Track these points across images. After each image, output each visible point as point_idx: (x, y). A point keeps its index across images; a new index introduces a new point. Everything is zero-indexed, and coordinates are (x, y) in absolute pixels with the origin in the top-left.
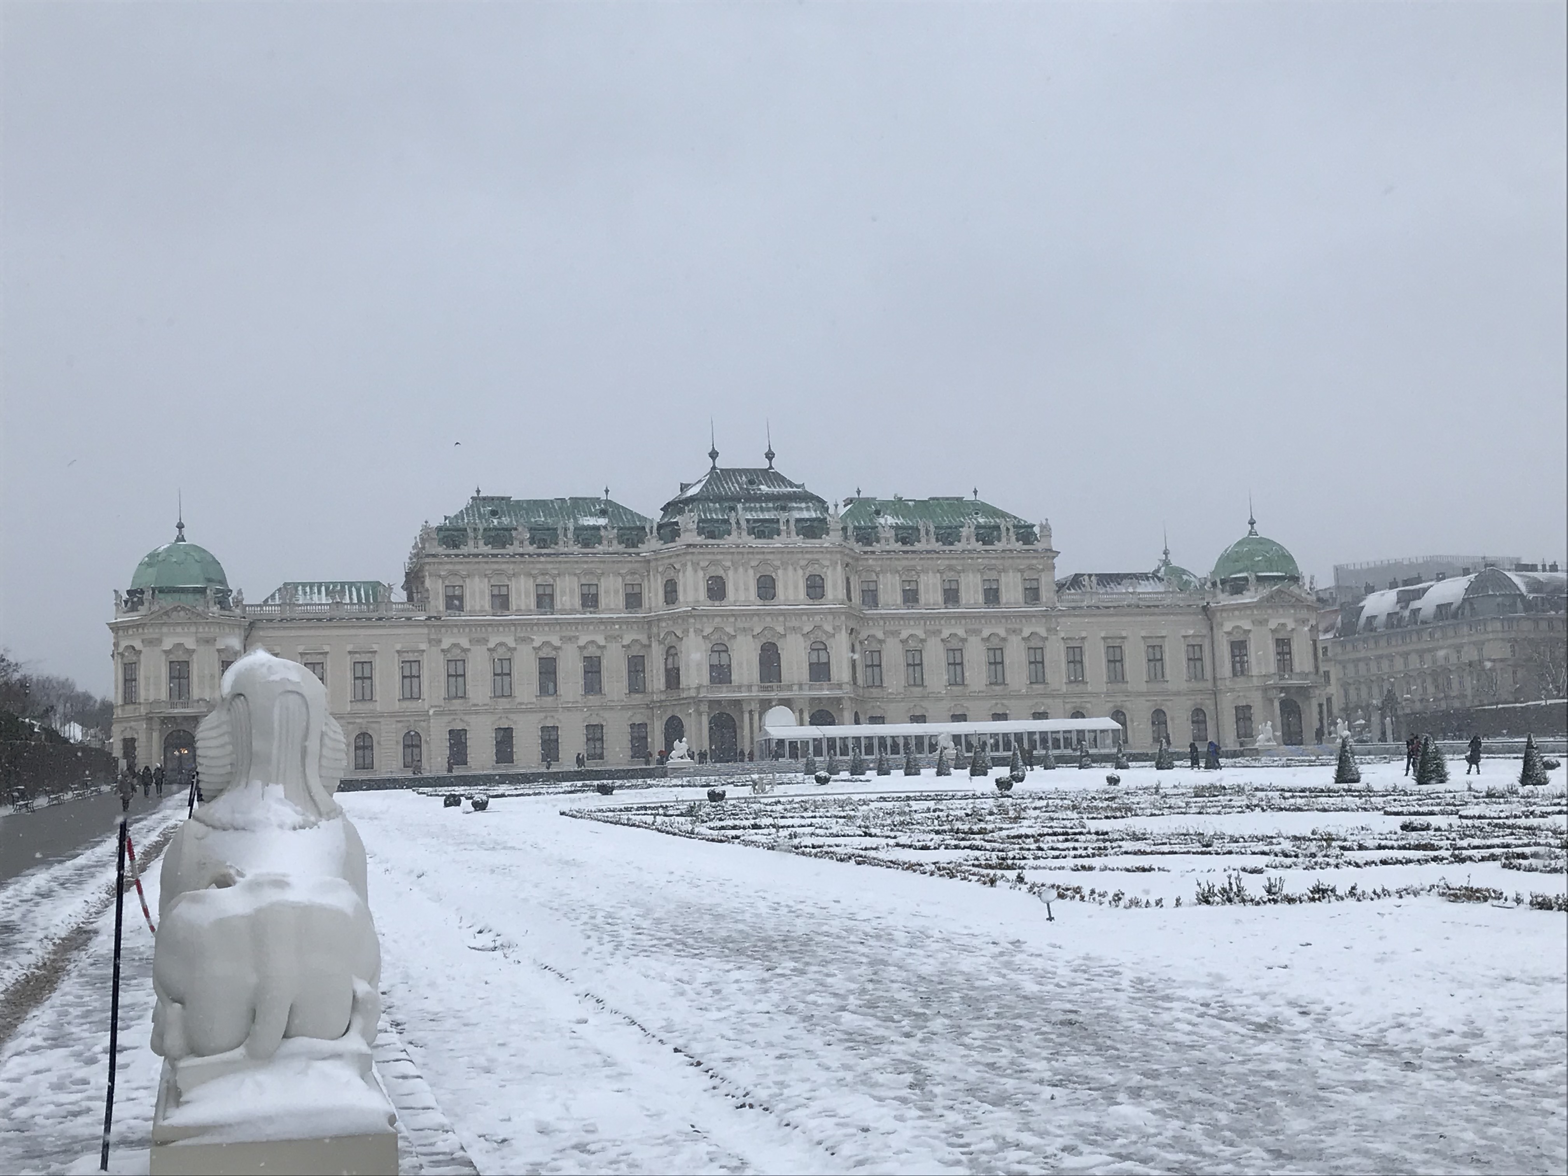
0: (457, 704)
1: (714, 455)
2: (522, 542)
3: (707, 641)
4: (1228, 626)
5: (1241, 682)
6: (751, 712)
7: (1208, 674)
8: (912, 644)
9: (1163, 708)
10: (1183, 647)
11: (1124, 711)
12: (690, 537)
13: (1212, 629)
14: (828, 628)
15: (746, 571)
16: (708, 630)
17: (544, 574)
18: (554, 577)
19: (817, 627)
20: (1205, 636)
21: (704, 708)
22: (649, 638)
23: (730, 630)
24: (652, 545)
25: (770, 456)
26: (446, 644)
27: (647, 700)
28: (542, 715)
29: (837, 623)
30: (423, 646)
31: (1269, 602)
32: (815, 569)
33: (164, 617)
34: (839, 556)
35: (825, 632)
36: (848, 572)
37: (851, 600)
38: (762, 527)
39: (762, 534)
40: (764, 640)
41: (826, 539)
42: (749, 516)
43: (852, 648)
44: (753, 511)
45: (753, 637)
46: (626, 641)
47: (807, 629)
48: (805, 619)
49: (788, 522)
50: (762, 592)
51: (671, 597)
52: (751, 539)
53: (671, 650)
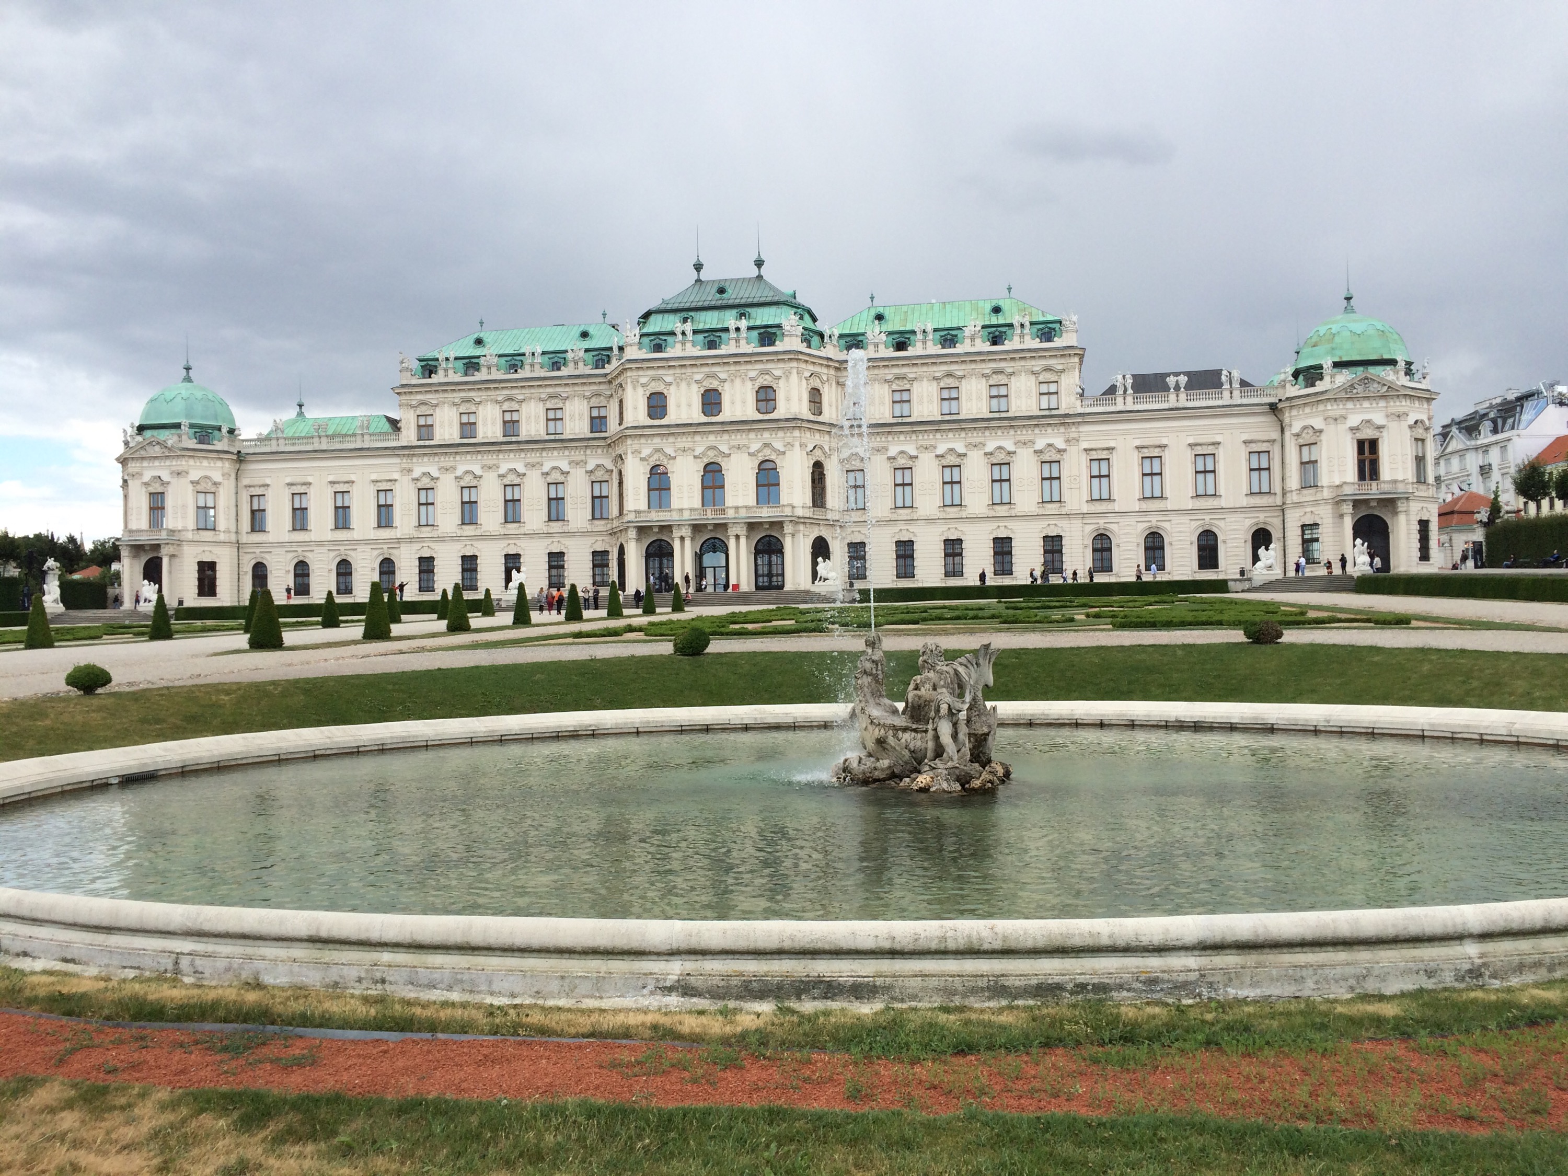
0: (426, 532)
1: (698, 267)
2: (489, 368)
3: (646, 463)
4: (1296, 428)
5: (1308, 495)
6: (683, 539)
7: (1277, 489)
8: (902, 462)
9: (1215, 530)
10: (1244, 455)
11: (1160, 532)
12: (631, 351)
13: (1282, 431)
14: (778, 445)
15: (689, 385)
16: (646, 452)
17: (510, 399)
18: (521, 402)
19: (766, 445)
20: (1274, 441)
21: (632, 533)
22: (612, 462)
23: (670, 451)
24: (613, 364)
25: (759, 263)
26: (417, 473)
27: (609, 526)
28: (505, 543)
29: (790, 440)
30: (396, 476)
31: (1349, 394)
32: (766, 380)
33: (143, 453)
34: (794, 364)
35: (774, 450)
36: (816, 383)
37: (820, 413)
38: (712, 338)
39: (712, 345)
40: (706, 461)
41: (779, 346)
42: (701, 327)
43: (818, 467)
44: (708, 320)
45: (695, 457)
46: (590, 466)
47: (755, 447)
48: (752, 435)
49: (738, 329)
50: (707, 408)
51: (621, 420)
52: (698, 352)
53: (620, 474)
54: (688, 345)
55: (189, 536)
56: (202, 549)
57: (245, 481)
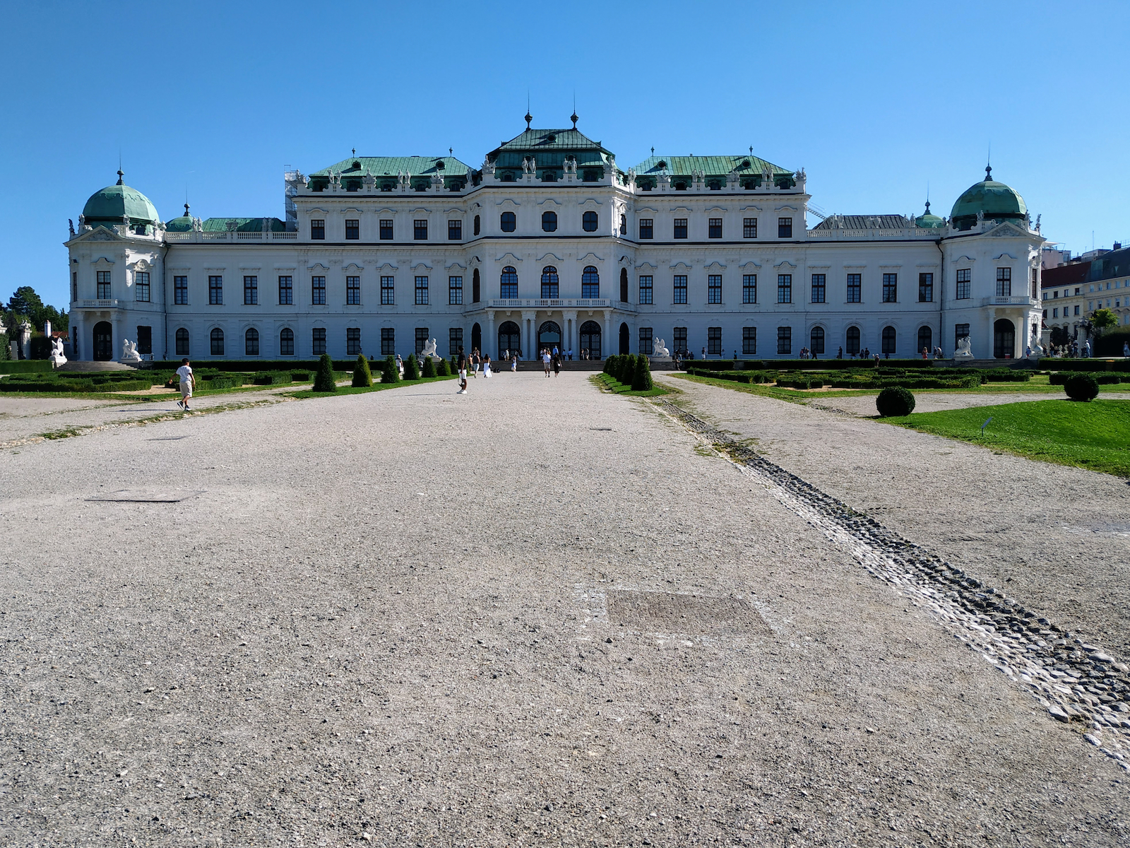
0: (319, 309)
1: (528, 118)
2: (370, 186)
3: (500, 264)
4: (955, 258)
5: (962, 303)
6: (529, 321)
7: (936, 297)
8: (680, 271)
9: (894, 326)
10: (917, 275)
11: (857, 327)
12: (488, 179)
13: (943, 259)
14: (599, 255)
15: (533, 206)
16: (499, 256)
17: (387, 210)
18: (394, 214)
19: (590, 255)
20: (936, 266)
21: (493, 316)
22: (465, 262)
23: (517, 256)
24: (469, 186)
25: (574, 118)
26: (312, 263)
27: (462, 311)
28: (382, 320)
29: (607, 251)
30: (294, 266)
32: (591, 207)
33: (92, 239)
34: (612, 196)
35: (596, 259)
36: (623, 211)
37: (625, 233)
38: (550, 172)
39: (549, 178)
40: (545, 264)
41: (601, 182)
43: (624, 272)
44: (545, 160)
45: (537, 261)
46: (449, 264)
47: (581, 256)
48: (578, 247)
49: (570, 168)
50: (546, 225)
51: (477, 231)
52: (539, 182)
53: (476, 272)
54: (533, 177)
55: (130, 306)
56: (142, 316)
57: (169, 265)
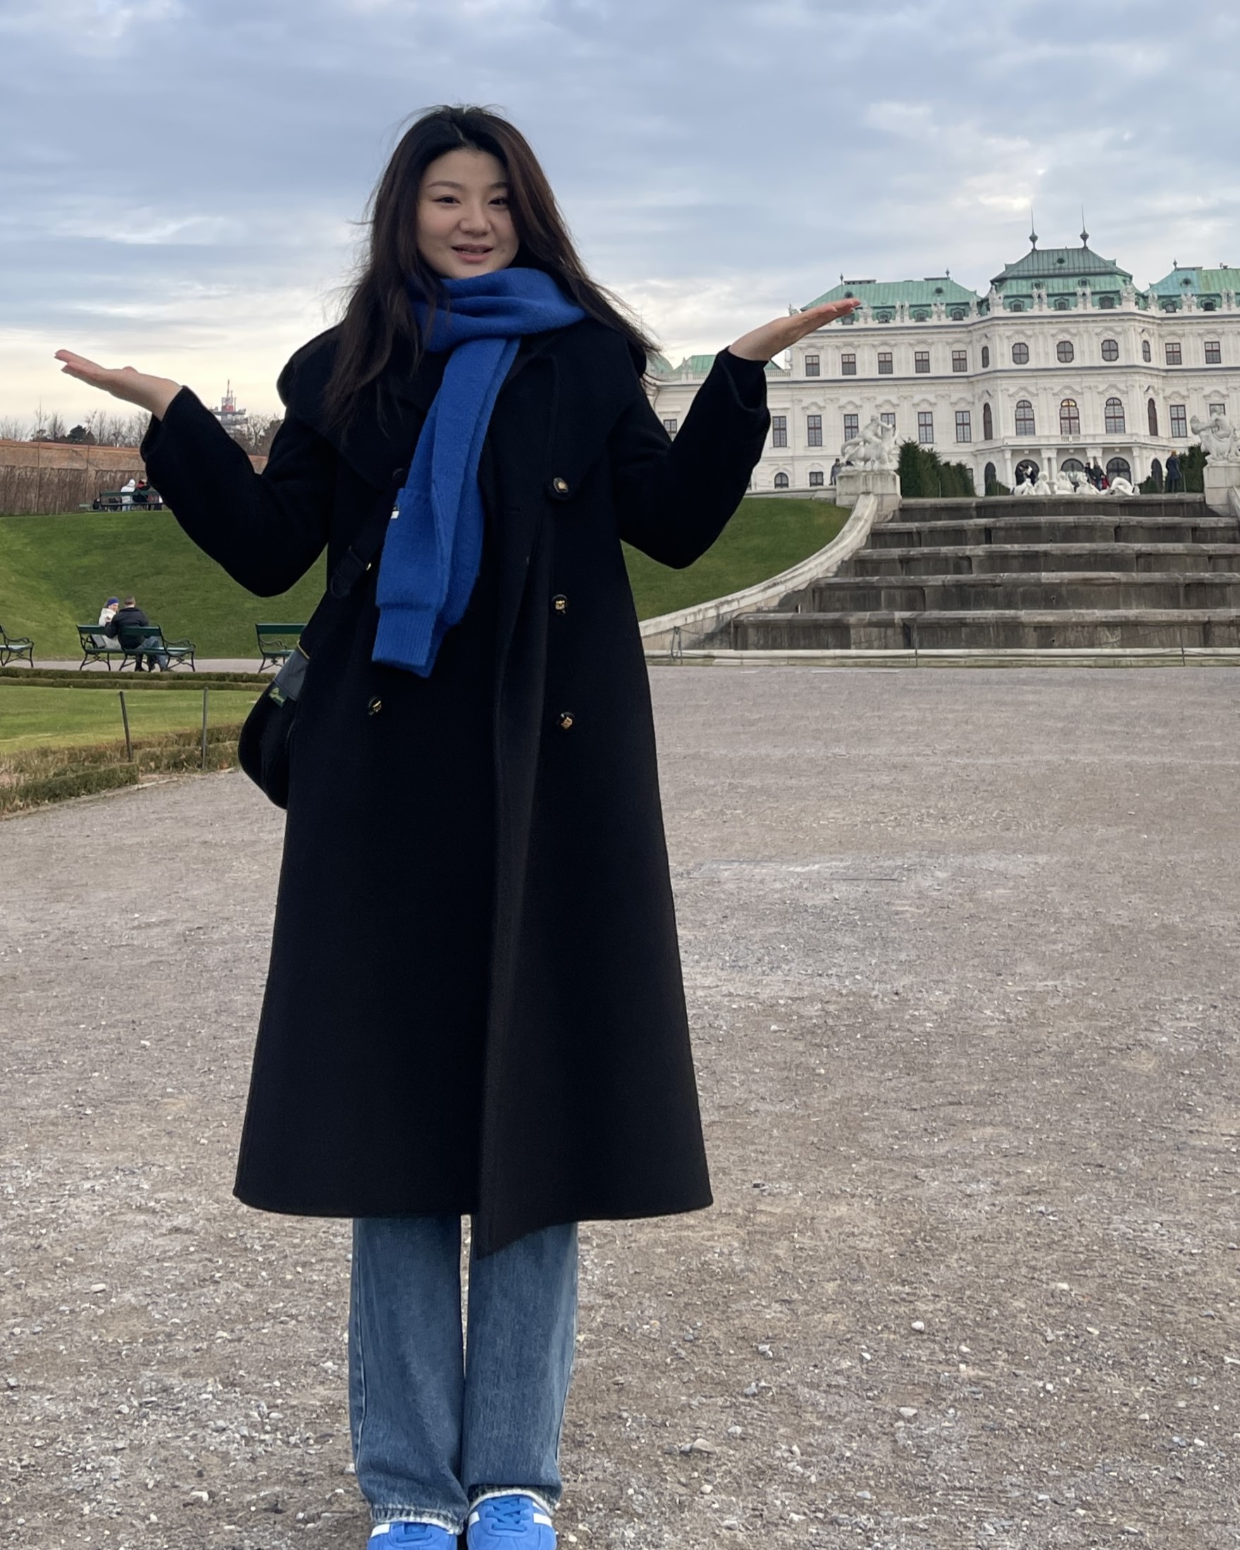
1: (1033, 239)
2: (866, 319)
3: (1013, 398)
6: (1049, 459)
8: (1215, 399)
12: (998, 311)
14: (1122, 386)
15: (1046, 337)
16: (1012, 390)
17: (885, 344)
18: (893, 346)
19: (1112, 386)
21: (1008, 455)
22: (974, 396)
23: (1033, 390)
24: (973, 317)
25: (1084, 237)
26: (806, 403)
27: (972, 449)
29: (1130, 382)
30: (788, 405)
32: (1109, 335)
34: (1132, 323)
35: (1119, 390)
36: (1146, 336)
37: (1150, 360)
38: (1062, 300)
39: (1062, 306)
40: (1063, 398)
41: (1118, 309)
42: (1051, 291)
43: (1151, 402)
44: (1055, 286)
45: (1054, 394)
46: (954, 399)
47: (1102, 388)
48: (1100, 379)
49: (1084, 294)
50: (1062, 356)
51: (986, 362)
52: (1051, 312)
53: (987, 407)
54: (1045, 306)
